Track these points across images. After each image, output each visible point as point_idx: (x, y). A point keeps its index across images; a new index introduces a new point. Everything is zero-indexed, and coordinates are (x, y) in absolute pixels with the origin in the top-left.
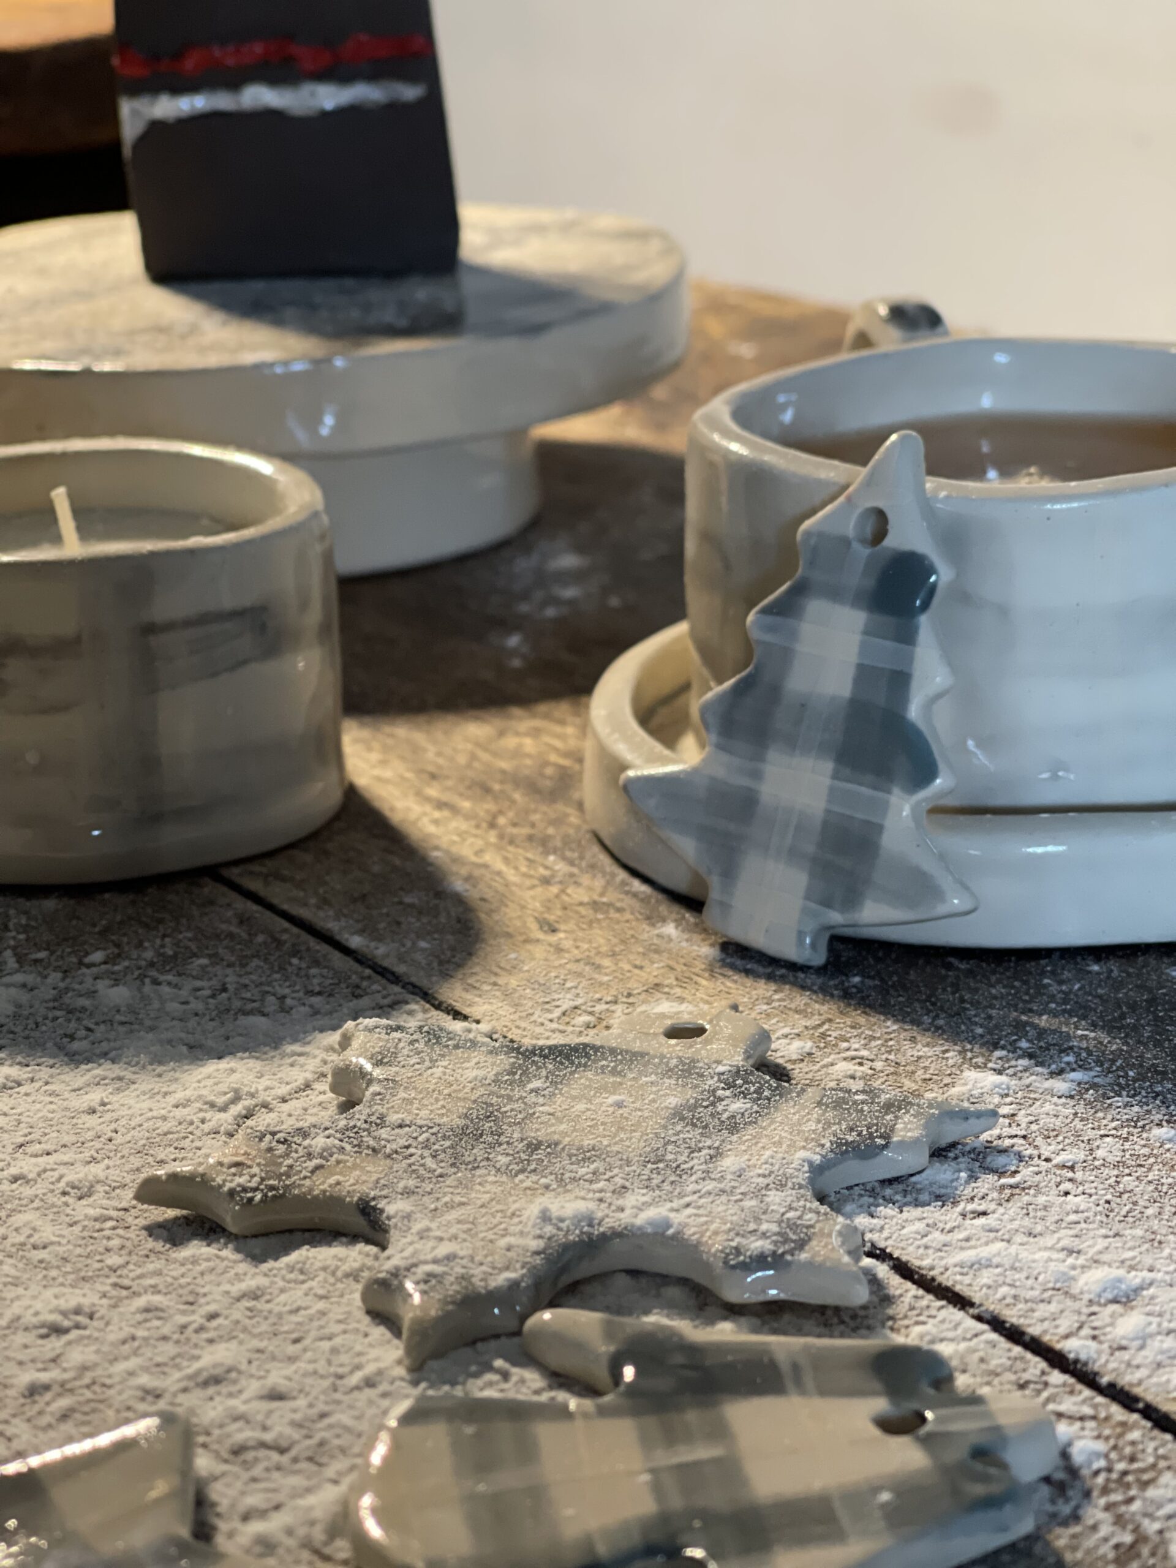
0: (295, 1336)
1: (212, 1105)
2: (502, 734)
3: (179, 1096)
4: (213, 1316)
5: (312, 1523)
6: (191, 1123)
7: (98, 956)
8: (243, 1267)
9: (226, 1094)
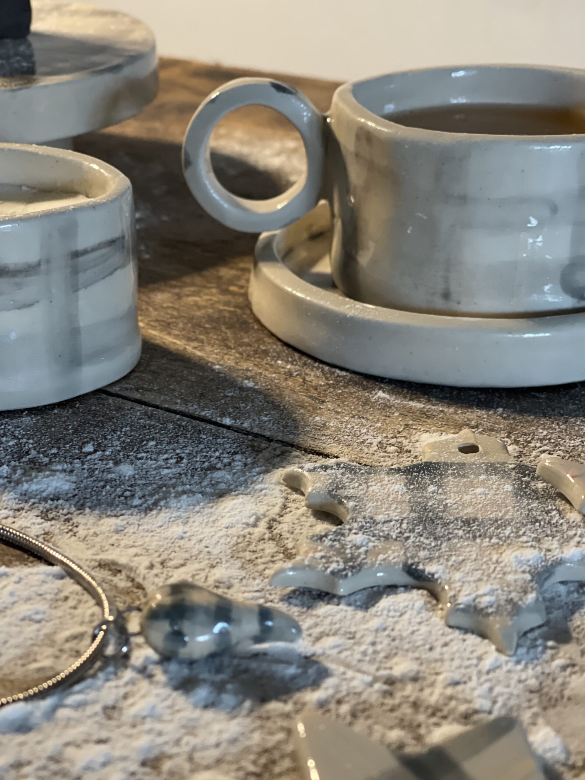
0: (428, 647)
1: (248, 524)
2: (179, 297)
3: (225, 521)
4: (374, 644)
6: (244, 536)
7: (89, 448)
8: (360, 614)
9: (250, 517)
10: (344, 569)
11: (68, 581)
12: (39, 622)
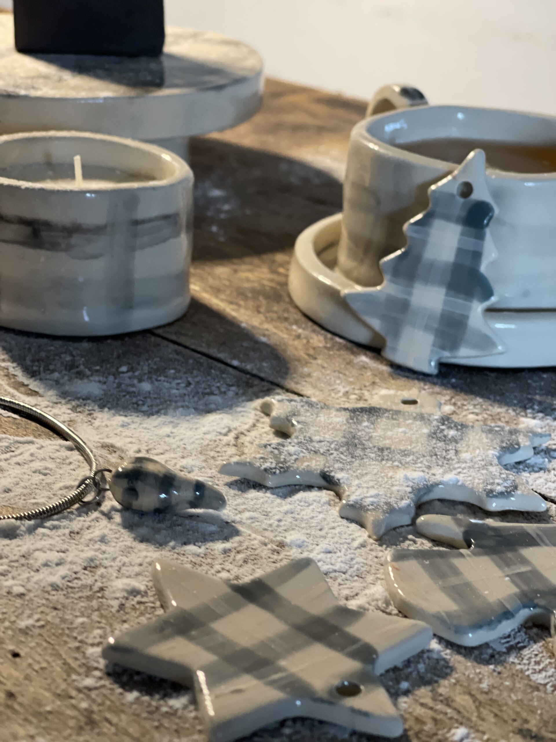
0: (319, 527)
1: (221, 433)
3: (204, 429)
4: (280, 521)
5: (377, 600)
6: (215, 441)
7: (124, 369)
8: (279, 501)
9: (224, 428)
10: (275, 468)
11: (76, 452)
12: (45, 475)
